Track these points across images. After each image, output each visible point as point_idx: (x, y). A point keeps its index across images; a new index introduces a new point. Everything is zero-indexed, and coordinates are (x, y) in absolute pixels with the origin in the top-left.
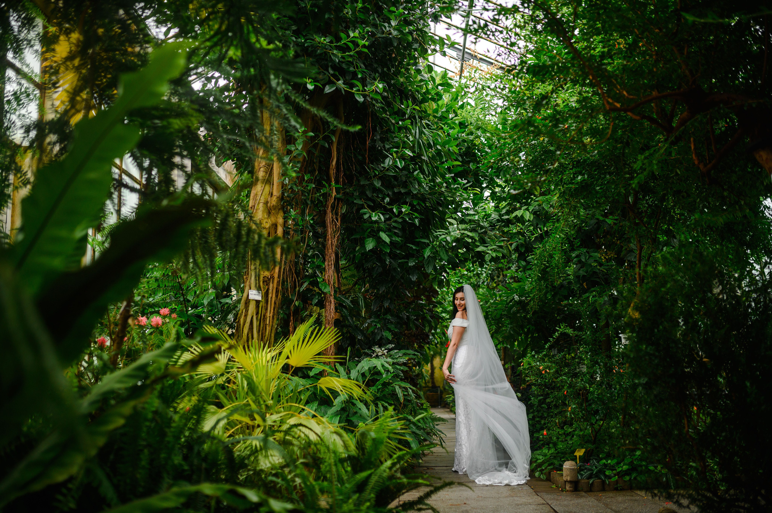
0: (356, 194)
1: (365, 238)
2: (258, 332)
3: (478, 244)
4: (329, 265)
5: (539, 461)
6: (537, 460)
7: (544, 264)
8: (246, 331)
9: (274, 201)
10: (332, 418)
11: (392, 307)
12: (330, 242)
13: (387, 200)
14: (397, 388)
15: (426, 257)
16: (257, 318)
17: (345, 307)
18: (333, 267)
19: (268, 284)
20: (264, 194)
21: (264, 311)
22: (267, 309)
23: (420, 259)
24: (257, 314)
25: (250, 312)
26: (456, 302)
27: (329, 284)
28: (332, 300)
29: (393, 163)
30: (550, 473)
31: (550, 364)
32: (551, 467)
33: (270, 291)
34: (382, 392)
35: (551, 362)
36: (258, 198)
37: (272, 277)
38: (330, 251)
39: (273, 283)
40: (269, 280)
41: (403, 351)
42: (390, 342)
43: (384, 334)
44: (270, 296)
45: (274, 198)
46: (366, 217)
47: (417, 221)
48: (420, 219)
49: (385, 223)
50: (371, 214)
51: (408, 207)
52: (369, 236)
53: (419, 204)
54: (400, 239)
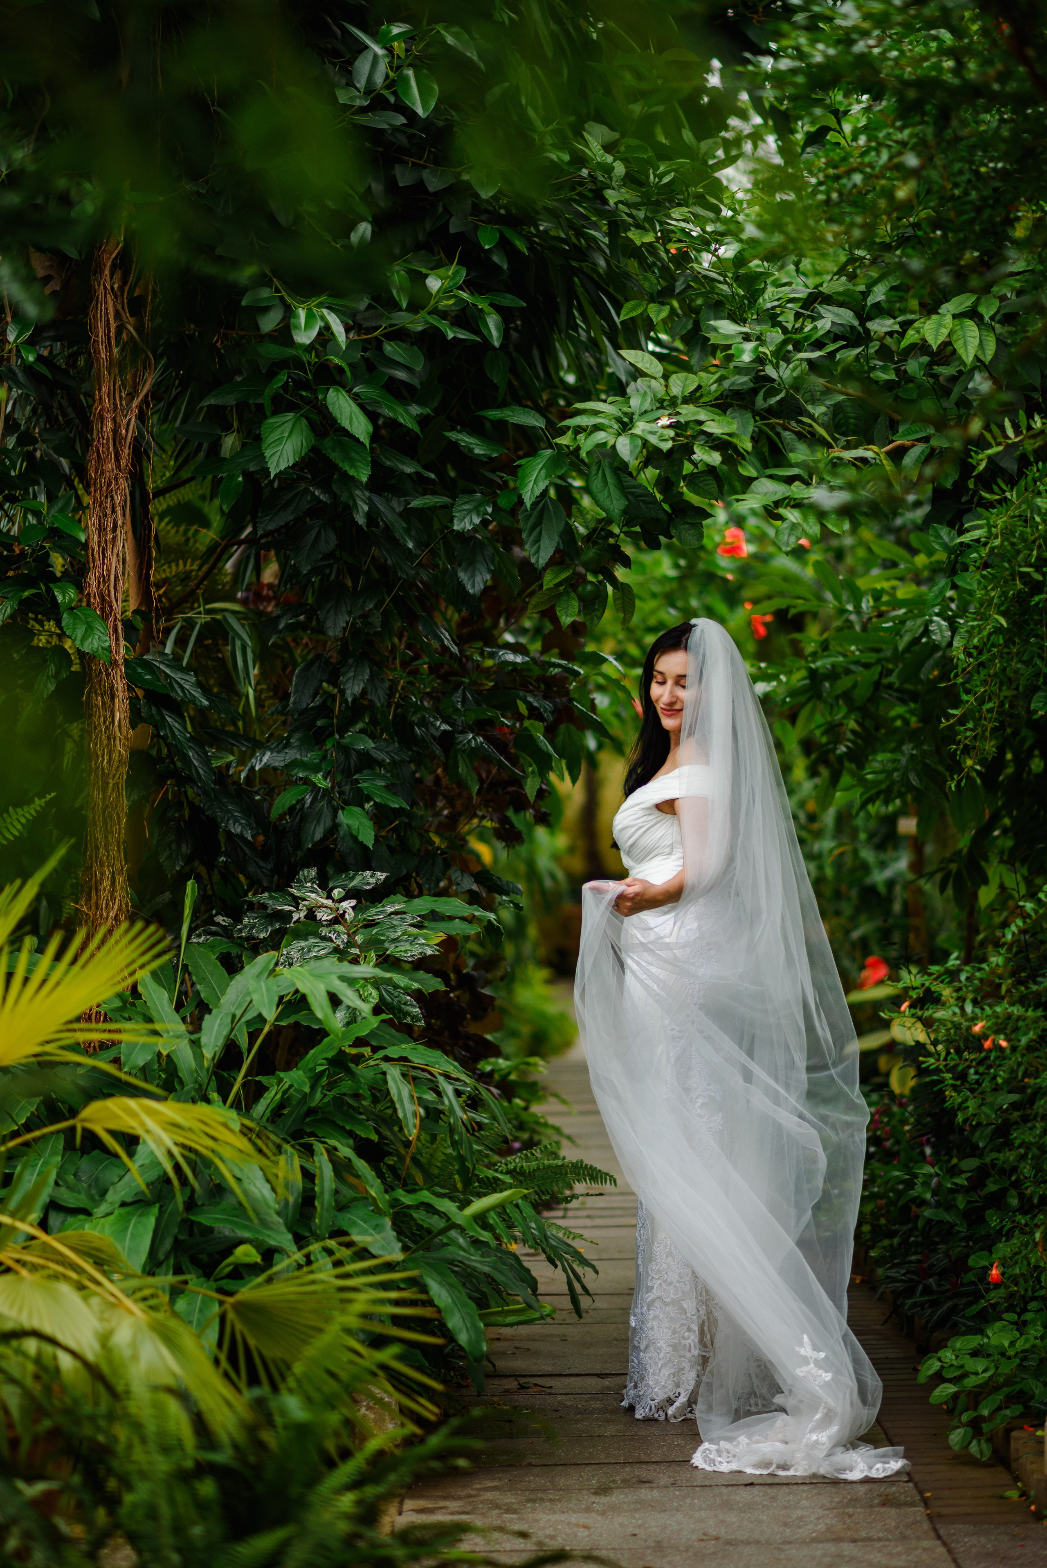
1: (260, 414)
3: (748, 470)
4: (101, 530)
5: (971, 1382)
6: (965, 1375)
7: (1024, 576)
10: (124, 1221)
11: (378, 698)
12: (109, 425)
13: (362, 233)
14: (394, 1073)
15: (528, 500)
17: (173, 706)
18: (121, 541)
23: (504, 502)
26: (656, 690)
27: (105, 617)
28: (120, 685)
29: (390, 84)
30: (1008, 1431)
31: (1016, 1010)
32: (1016, 1410)
34: (331, 1086)
35: (1022, 1001)
38: (110, 466)
41: (425, 904)
42: (366, 860)
43: (343, 818)
46: (269, 323)
47: (493, 324)
48: (504, 312)
49: (350, 344)
50: (289, 312)
51: (455, 272)
52: (281, 405)
53: (504, 244)
54: (416, 410)
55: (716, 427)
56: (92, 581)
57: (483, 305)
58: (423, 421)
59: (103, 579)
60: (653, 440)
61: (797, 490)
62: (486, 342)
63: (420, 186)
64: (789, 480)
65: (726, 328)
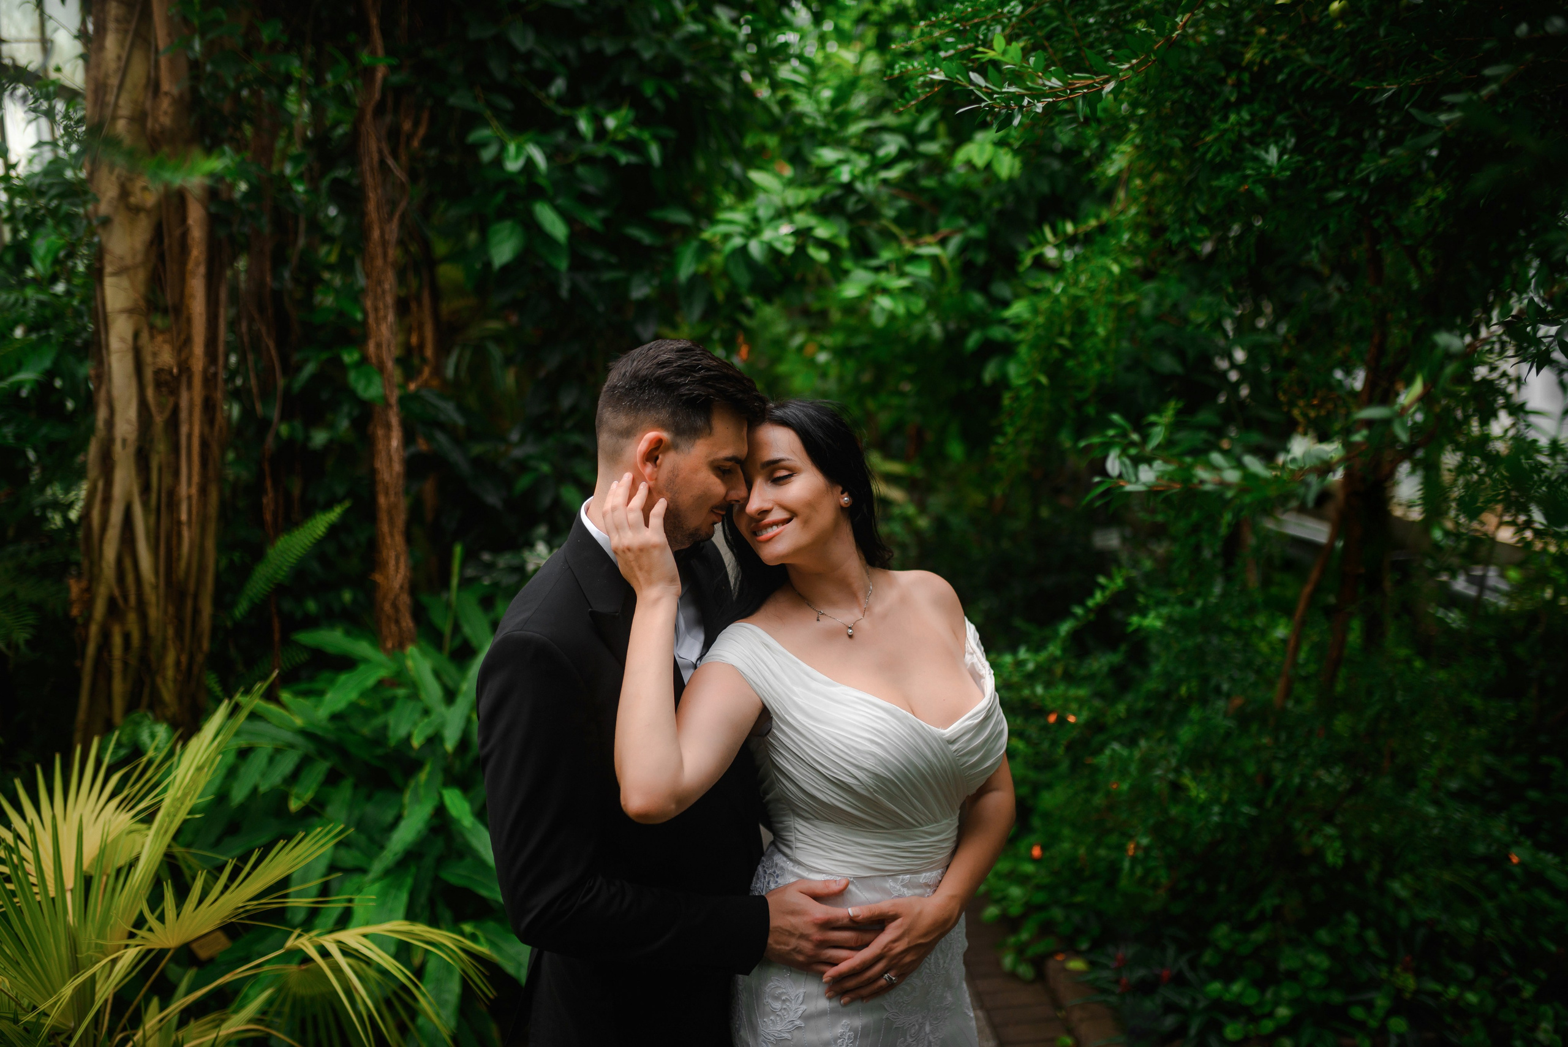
0: (456, 68)
1: (488, 221)
2: (155, 549)
3: (846, 263)
4: (376, 311)
8: (110, 552)
9: (164, 114)
12: (377, 233)
13: (558, 86)
15: (683, 279)
16: (145, 504)
17: (441, 426)
18: (391, 317)
19: (175, 392)
20: (128, 84)
21: (167, 480)
22: (176, 473)
23: (666, 278)
24: (145, 489)
25: (118, 491)
27: (381, 372)
28: (395, 421)
33: (184, 415)
36: (111, 98)
37: (185, 368)
38: (380, 262)
39: (190, 386)
40: (177, 379)
44: (184, 429)
45: (165, 104)
46: (487, 155)
47: (655, 152)
48: (663, 142)
49: (550, 169)
50: (503, 148)
51: (626, 113)
52: (502, 215)
53: (661, 92)
54: (601, 213)
55: (822, 231)
56: (371, 347)
57: (646, 136)
58: (605, 221)
59: (379, 346)
60: (778, 245)
61: (883, 278)
62: (648, 164)
63: (599, 52)
64: (878, 270)
65: (828, 155)
